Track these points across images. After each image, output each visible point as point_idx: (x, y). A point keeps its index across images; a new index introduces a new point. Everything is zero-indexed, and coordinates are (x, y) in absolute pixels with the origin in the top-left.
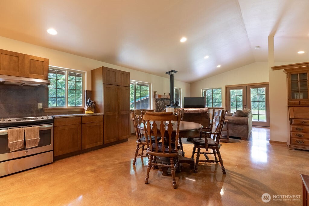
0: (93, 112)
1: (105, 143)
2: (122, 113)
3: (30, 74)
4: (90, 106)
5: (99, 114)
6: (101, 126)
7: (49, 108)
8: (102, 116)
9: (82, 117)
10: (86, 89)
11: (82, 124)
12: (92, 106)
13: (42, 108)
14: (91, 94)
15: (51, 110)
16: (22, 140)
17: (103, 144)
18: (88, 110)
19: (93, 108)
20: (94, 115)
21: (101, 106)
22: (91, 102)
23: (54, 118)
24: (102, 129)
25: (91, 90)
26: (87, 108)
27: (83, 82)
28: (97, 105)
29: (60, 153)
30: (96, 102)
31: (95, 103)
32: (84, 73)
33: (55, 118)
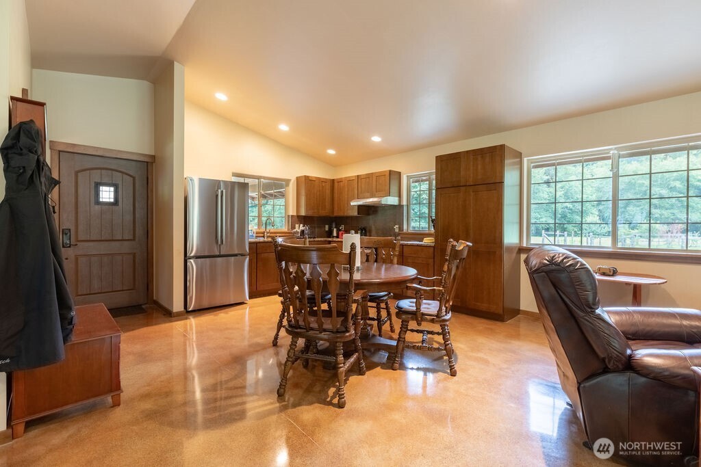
3: (376, 193)
6: (430, 267)
8: (432, 249)
9: (403, 246)
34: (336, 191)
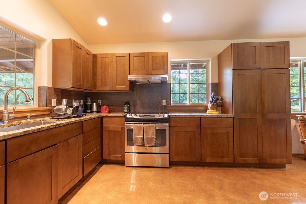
0: (218, 112)
1: (236, 162)
2: (270, 116)
3: (153, 71)
4: (215, 104)
5: (226, 115)
6: (229, 134)
7: (172, 105)
8: (232, 120)
9: (201, 118)
10: (210, 82)
11: (201, 127)
12: (217, 104)
13: (165, 104)
14: (217, 88)
15: (173, 107)
16: (141, 136)
17: (232, 162)
18: (212, 108)
19: (220, 106)
20: (217, 117)
21: (230, 104)
22: (215, 98)
23: (169, 116)
24: (231, 139)
25: (217, 82)
26: (210, 105)
27: (207, 73)
28: (225, 102)
29: (176, 159)
30: (224, 98)
31: (222, 99)
32: (209, 60)
33: (171, 116)
34: (99, 66)
